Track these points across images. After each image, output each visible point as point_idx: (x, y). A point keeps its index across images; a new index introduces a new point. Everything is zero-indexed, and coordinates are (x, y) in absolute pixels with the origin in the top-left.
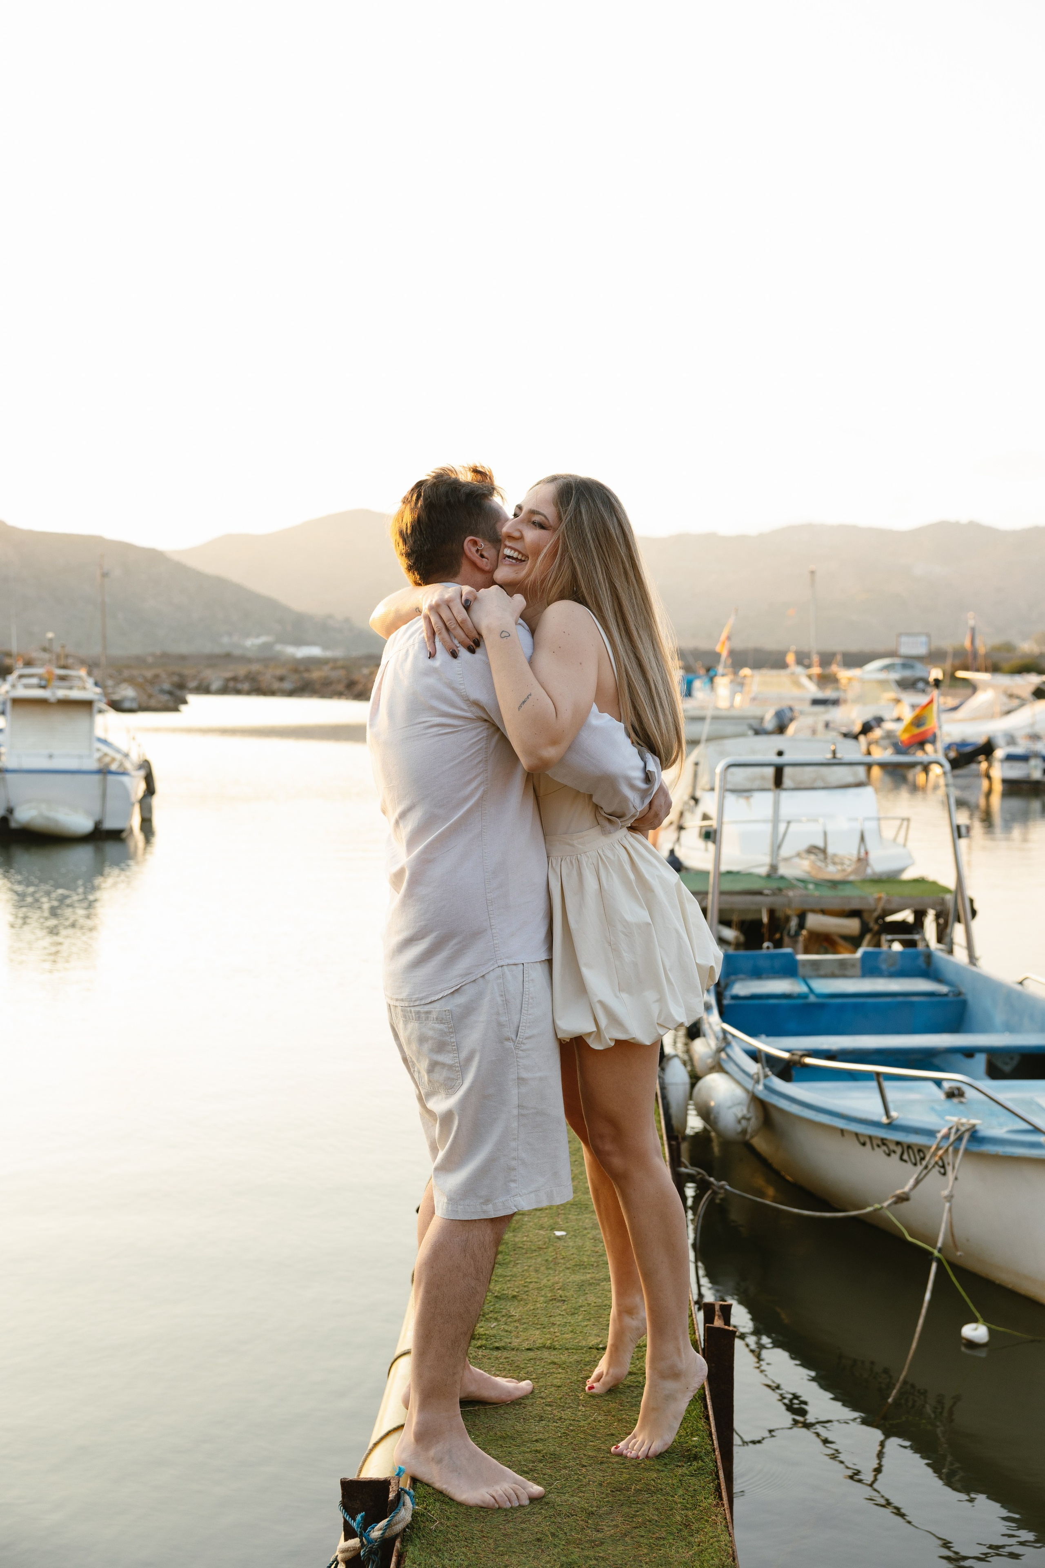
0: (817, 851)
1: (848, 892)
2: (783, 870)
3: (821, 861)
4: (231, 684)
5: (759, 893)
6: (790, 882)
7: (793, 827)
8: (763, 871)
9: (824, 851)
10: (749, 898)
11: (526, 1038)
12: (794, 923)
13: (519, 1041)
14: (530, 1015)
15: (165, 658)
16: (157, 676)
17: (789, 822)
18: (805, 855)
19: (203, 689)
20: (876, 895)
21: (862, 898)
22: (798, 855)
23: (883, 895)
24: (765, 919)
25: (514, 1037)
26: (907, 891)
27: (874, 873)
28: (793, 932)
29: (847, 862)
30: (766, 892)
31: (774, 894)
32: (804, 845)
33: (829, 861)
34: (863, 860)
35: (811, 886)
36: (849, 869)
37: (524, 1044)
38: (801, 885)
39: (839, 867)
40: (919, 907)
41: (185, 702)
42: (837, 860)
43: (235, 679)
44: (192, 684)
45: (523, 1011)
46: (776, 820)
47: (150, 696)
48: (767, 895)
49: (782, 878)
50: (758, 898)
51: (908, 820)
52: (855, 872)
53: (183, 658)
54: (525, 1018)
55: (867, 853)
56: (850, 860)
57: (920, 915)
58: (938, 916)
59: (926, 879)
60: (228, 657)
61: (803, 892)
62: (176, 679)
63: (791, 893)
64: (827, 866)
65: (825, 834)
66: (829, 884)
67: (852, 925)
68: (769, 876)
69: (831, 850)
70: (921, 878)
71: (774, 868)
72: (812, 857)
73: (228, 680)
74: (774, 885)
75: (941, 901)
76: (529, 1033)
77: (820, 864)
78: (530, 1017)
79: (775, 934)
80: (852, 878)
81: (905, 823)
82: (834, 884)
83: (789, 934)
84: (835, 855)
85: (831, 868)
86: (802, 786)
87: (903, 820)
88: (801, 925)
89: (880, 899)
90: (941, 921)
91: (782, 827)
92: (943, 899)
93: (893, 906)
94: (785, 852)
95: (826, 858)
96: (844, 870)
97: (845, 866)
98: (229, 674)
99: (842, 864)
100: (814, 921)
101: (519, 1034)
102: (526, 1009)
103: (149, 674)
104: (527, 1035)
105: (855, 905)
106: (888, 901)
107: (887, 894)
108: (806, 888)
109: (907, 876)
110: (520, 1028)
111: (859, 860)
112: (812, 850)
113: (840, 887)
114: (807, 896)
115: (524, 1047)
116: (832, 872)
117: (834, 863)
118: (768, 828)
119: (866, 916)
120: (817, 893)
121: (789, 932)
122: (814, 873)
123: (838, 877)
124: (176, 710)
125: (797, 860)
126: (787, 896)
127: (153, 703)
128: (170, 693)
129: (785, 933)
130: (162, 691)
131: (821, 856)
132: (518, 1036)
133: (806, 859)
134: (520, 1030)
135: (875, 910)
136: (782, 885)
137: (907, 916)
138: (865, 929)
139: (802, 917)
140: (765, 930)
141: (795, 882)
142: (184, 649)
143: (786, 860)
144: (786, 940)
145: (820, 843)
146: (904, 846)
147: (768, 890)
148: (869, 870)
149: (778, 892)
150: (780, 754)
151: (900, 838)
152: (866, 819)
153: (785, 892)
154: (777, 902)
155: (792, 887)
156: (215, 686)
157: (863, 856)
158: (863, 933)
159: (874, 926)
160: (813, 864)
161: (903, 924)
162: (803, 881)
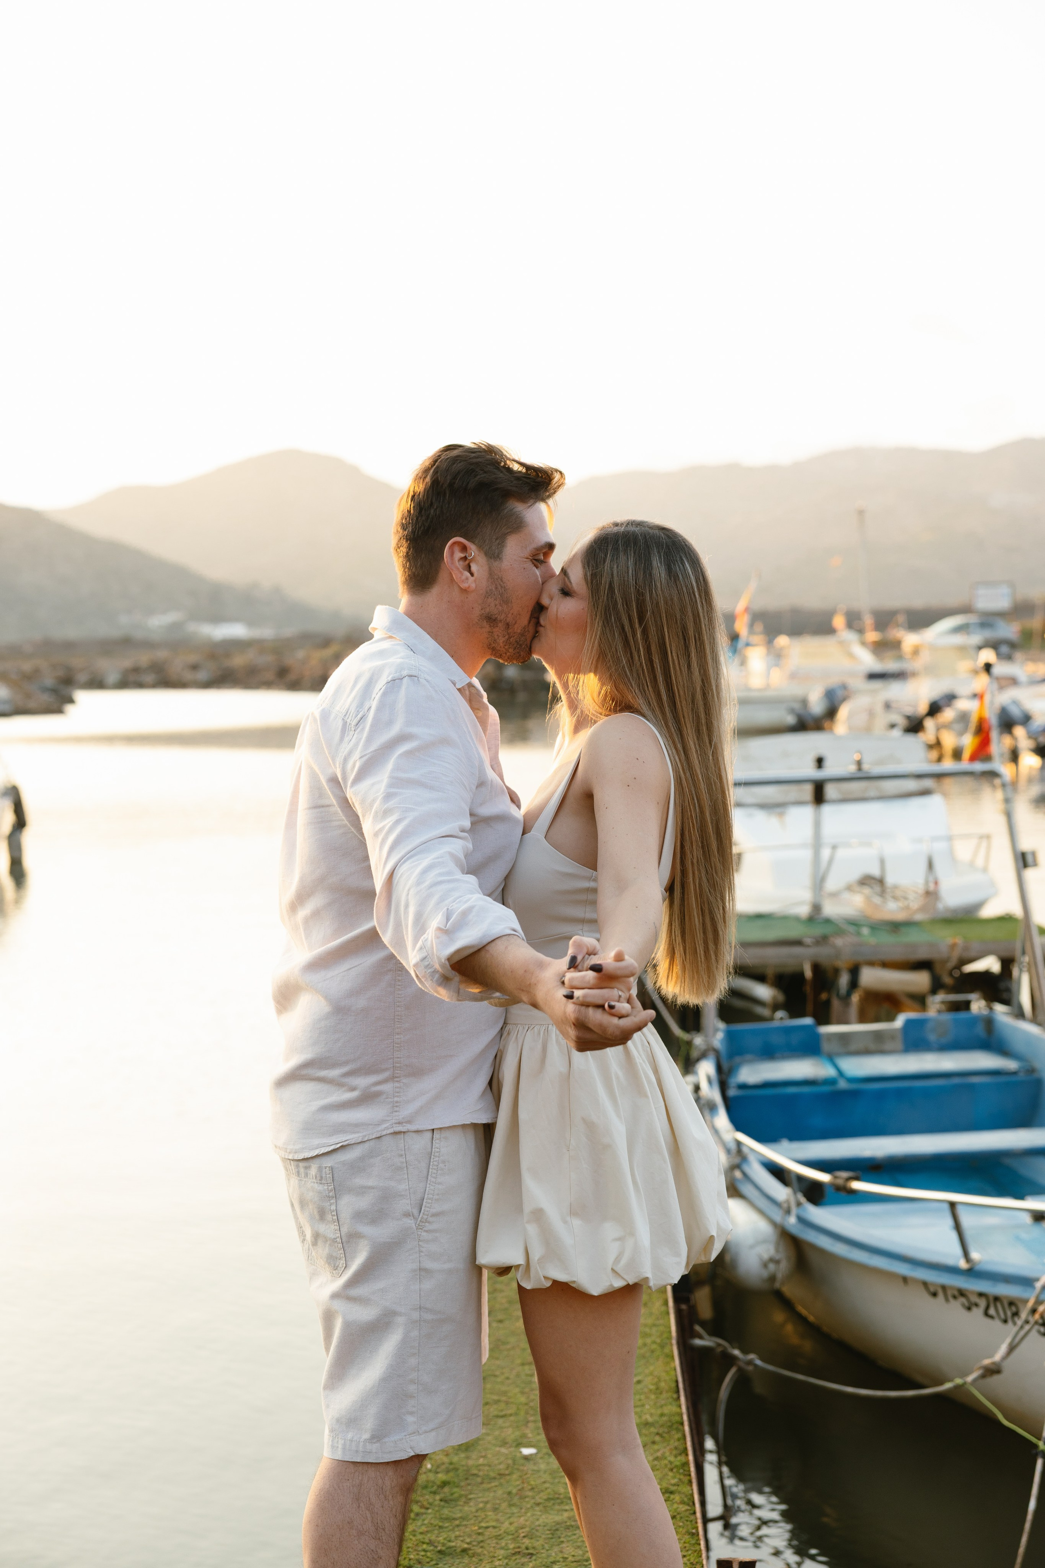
0: (872, 882)
1: (913, 937)
2: (830, 909)
3: (878, 895)
4: (132, 678)
5: (798, 943)
6: (838, 925)
7: (841, 853)
8: (804, 910)
9: (881, 881)
10: (787, 950)
11: (433, 1215)
12: (844, 980)
13: (422, 1218)
14: (439, 1184)
15: (47, 646)
16: (37, 672)
17: (834, 847)
18: (856, 888)
19: (97, 683)
20: (950, 941)
21: (931, 944)
22: (849, 888)
23: (959, 940)
24: (808, 973)
25: (415, 1212)
26: (989, 933)
27: (946, 908)
28: (843, 991)
29: (911, 896)
30: (808, 941)
31: (818, 943)
32: (855, 875)
33: (888, 895)
34: (931, 894)
35: (865, 931)
36: (915, 905)
37: (429, 1222)
38: (851, 929)
39: (900, 904)
40: (1006, 954)
41: (71, 701)
42: (898, 893)
43: (136, 670)
44: (82, 677)
45: (429, 1177)
46: (817, 844)
47: (28, 696)
48: (808, 946)
49: (828, 921)
50: (797, 950)
51: (989, 836)
52: (922, 909)
53: (69, 646)
54: (432, 1187)
55: (936, 883)
56: (916, 893)
57: (1007, 963)
59: (1012, 916)
60: (126, 643)
61: (855, 938)
62: (61, 673)
63: (839, 942)
64: (885, 902)
65: (882, 858)
66: (888, 927)
67: (921, 980)
68: (810, 919)
69: (890, 880)
70: (1007, 915)
71: (817, 908)
72: (867, 891)
73: (128, 670)
74: (818, 931)
76: (437, 1208)
77: (877, 900)
78: (440, 1187)
79: (820, 995)
80: (919, 917)
81: (985, 841)
82: (895, 927)
83: (838, 995)
84: (896, 887)
85: (892, 905)
86: (850, 799)
87: (982, 837)
88: (854, 984)
89: (953, 946)
91: (826, 853)
93: (973, 954)
94: (832, 884)
95: (884, 891)
96: (907, 908)
97: (908, 903)
98: (127, 663)
99: (906, 898)
100: (870, 977)
101: (423, 1209)
102: (434, 1175)
103: (27, 666)
104: (433, 1211)
105: (922, 954)
106: (966, 948)
107: (963, 939)
108: (859, 934)
109: (989, 912)
110: (425, 1201)
111: (928, 893)
112: (866, 881)
113: (903, 930)
114: (861, 943)
115: (429, 1227)
116: (892, 910)
117: (895, 898)
118: (807, 854)
119: (938, 968)
120: (873, 940)
121: (839, 992)
122: (869, 912)
123: (900, 916)
124: (59, 711)
125: (846, 895)
126: (836, 945)
127: (32, 704)
128: (54, 691)
129: (834, 994)
130: (45, 690)
131: (878, 889)
132: (422, 1211)
133: (859, 892)
134: (424, 1203)
135: (948, 960)
136: (827, 930)
137: (990, 964)
138: (937, 986)
139: (855, 971)
140: (808, 989)
141: (844, 926)
142: (71, 632)
143: (834, 895)
144: (836, 1004)
145: (876, 872)
146: (985, 870)
147: (810, 937)
148: (940, 906)
149: (823, 940)
150: (820, 762)
151: (980, 862)
152: (935, 839)
153: (832, 939)
154: (823, 953)
155: (840, 932)
156: (112, 678)
157: (932, 887)
158: (934, 991)
159: (947, 980)
160: (868, 899)
161: (986, 975)
162: (854, 923)
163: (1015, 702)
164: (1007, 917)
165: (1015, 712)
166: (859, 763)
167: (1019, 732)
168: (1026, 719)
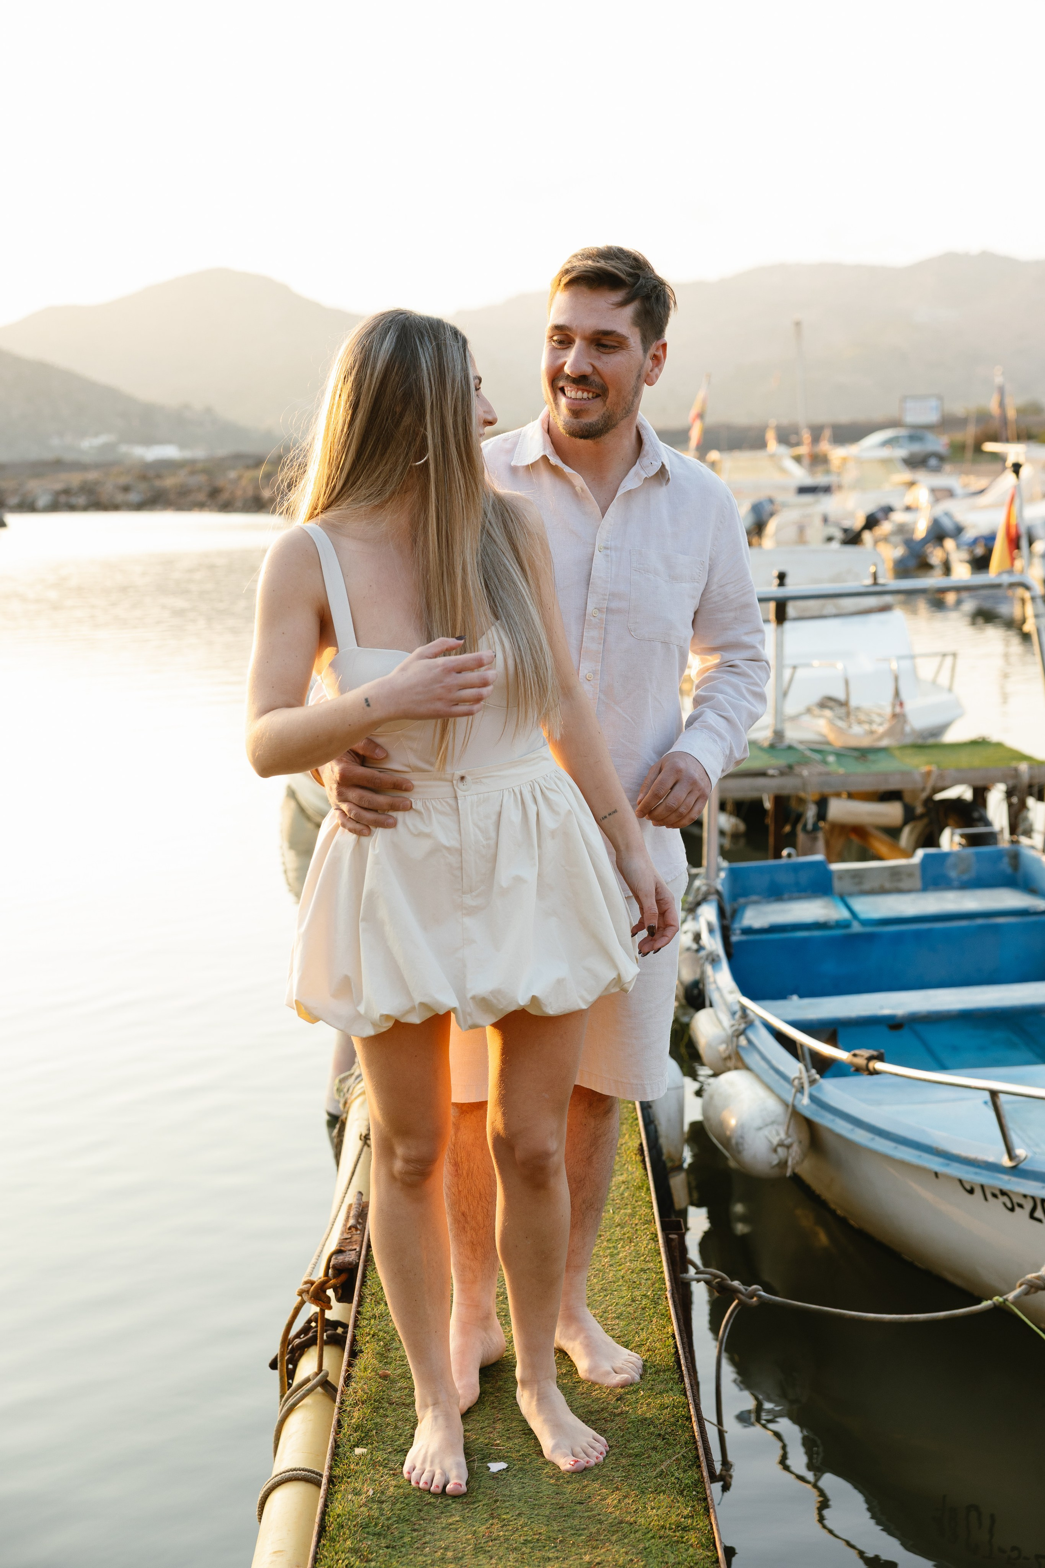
0: (831, 704)
1: (883, 765)
2: (792, 735)
3: (840, 718)
4: (63, 499)
5: (763, 774)
6: (803, 753)
7: (800, 673)
8: (767, 737)
9: (844, 704)
10: (747, 782)
12: (811, 812)
17: (795, 668)
18: (817, 711)
19: (28, 506)
20: (924, 769)
21: (905, 774)
22: (809, 711)
23: (933, 768)
24: (769, 804)
26: (965, 760)
27: (913, 731)
28: (810, 826)
29: (878, 719)
30: (771, 771)
31: (782, 774)
32: (815, 696)
33: (852, 718)
34: (899, 717)
35: (831, 759)
36: (881, 730)
38: (817, 757)
39: (866, 727)
40: (980, 781)
42: (862, 717)
43: (67, 492)
44: (13, 501)
46: (778, 665)
48: (773, 776)
49: (790, 748)
50: (761, 781)
51: (954, 655)
52: (889, 733)
55: (901, 704)
56: (880, 715)
57: (982, 790)
58: (1009, 794)
59: (989, 740)
60: (58, 465)
61: (821, 768)
63: (805, 773)
64: (850, 727)
65: (847, 683)
66: (856, 754)
67: (893, 812)
68: (772, 746)
69: (853, 703)
70: (980, 738)
71: (779, 734)
72: (828, 713)
73: (58, 493)
74: (781, 761)
75: (1013, 772)
77: (840, 724)
79: (783, 827)
80: (886, 743)
81: (949, 660)
82: (863, 753)
83: (804, 828)
84: (858, 709)
85: (857, 729)
86: (807, 614)
87: (944, 655)
88: (822, 815)
89: (928, 774)
90: (1015, 800)
91: (787, 675)
92: (1016, 770)
93: (946, 783)
94: (791, 708)
95: (848, 714)
96: (872, 732)
97: (875, 727)
98: (59, 486)
99: (871, 722)
100: (840, 809)
105: (894, 784)
106: (941, 776)
107: (939, 768)
108: (825, 762)
111: (895, 716)
112: (827, 703)
113: (871, 757)
114: (828, 774)
116: (858, 735)
117: (860, 722)
119: (910, 798)
120: (841, 771)
121: (805, 826)
122: (832, 737)
123: (866, 742)
125: (806, 719)
126: (800, 776)
129: (799, 827)
131: (841, 711)
133: (820, 716)
135: (923, 789)
136: (791, 759)
137: (963, 792)
138: (909, 816)
139: (822, 804)
140: (769, 821)
141: (808, 753)
143: (794, 718)
144: (801, 837)
145: (841, 695)
146: (950, 690)
147: (774, 769)
148: (908, 729)
149: (788, 771)
150: (782, 577)
151: (944, 680)
152: (900, 658)
153: (797, 770)
154: (787, 785)
155: (805, 761)
156: (42, 502)
157: (898, 710)
158: (906, 822)
159: (919, 810)
160: (831, 722)
161: (958, 802)
162: (820, 749)
163: (947, 514)
164: (980, 740)
165: (947, 524)
166: (875, 576)
167: (949, 544)
168: (959, 530)
